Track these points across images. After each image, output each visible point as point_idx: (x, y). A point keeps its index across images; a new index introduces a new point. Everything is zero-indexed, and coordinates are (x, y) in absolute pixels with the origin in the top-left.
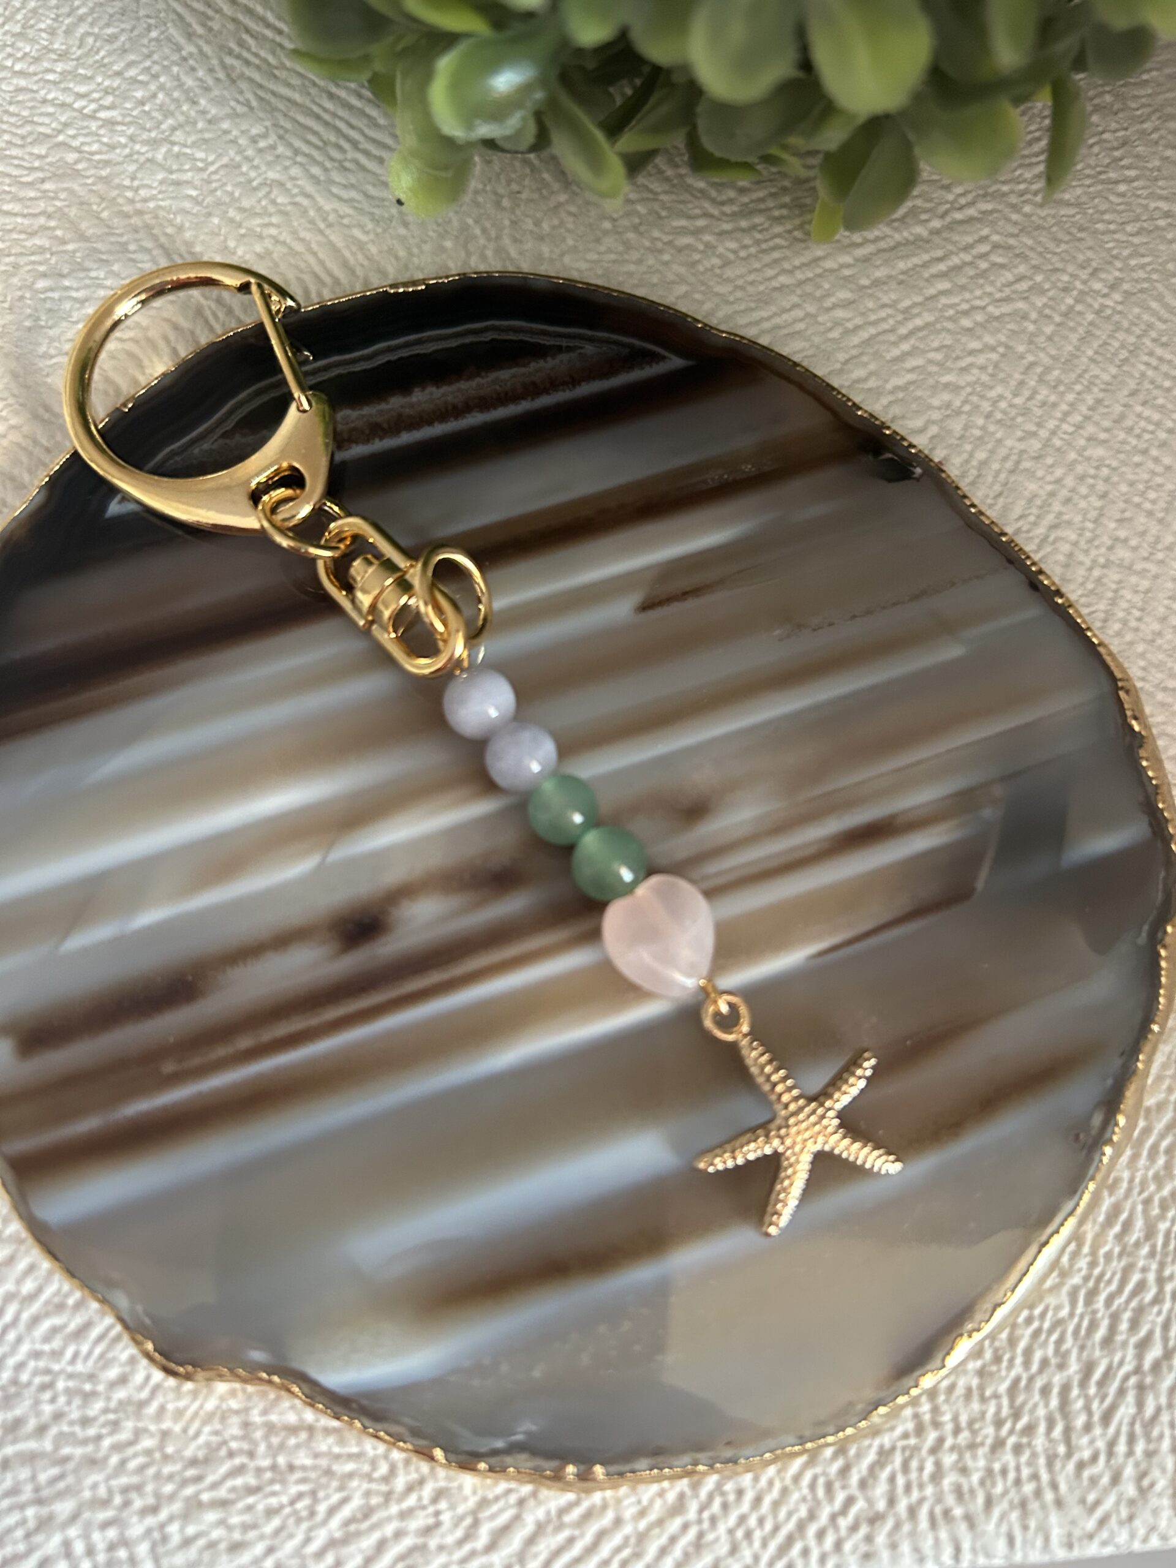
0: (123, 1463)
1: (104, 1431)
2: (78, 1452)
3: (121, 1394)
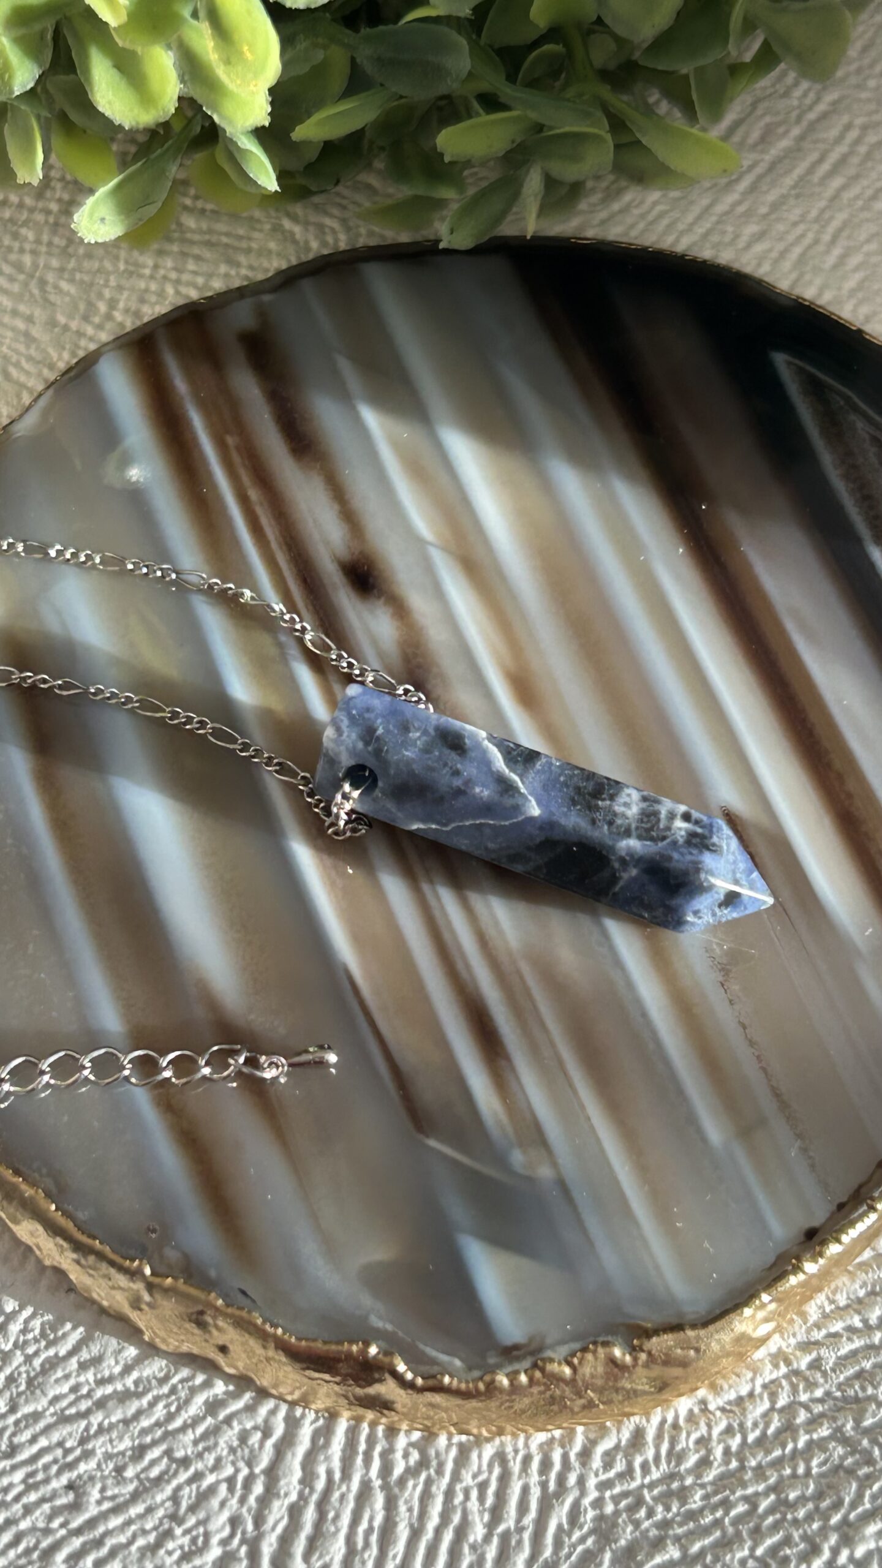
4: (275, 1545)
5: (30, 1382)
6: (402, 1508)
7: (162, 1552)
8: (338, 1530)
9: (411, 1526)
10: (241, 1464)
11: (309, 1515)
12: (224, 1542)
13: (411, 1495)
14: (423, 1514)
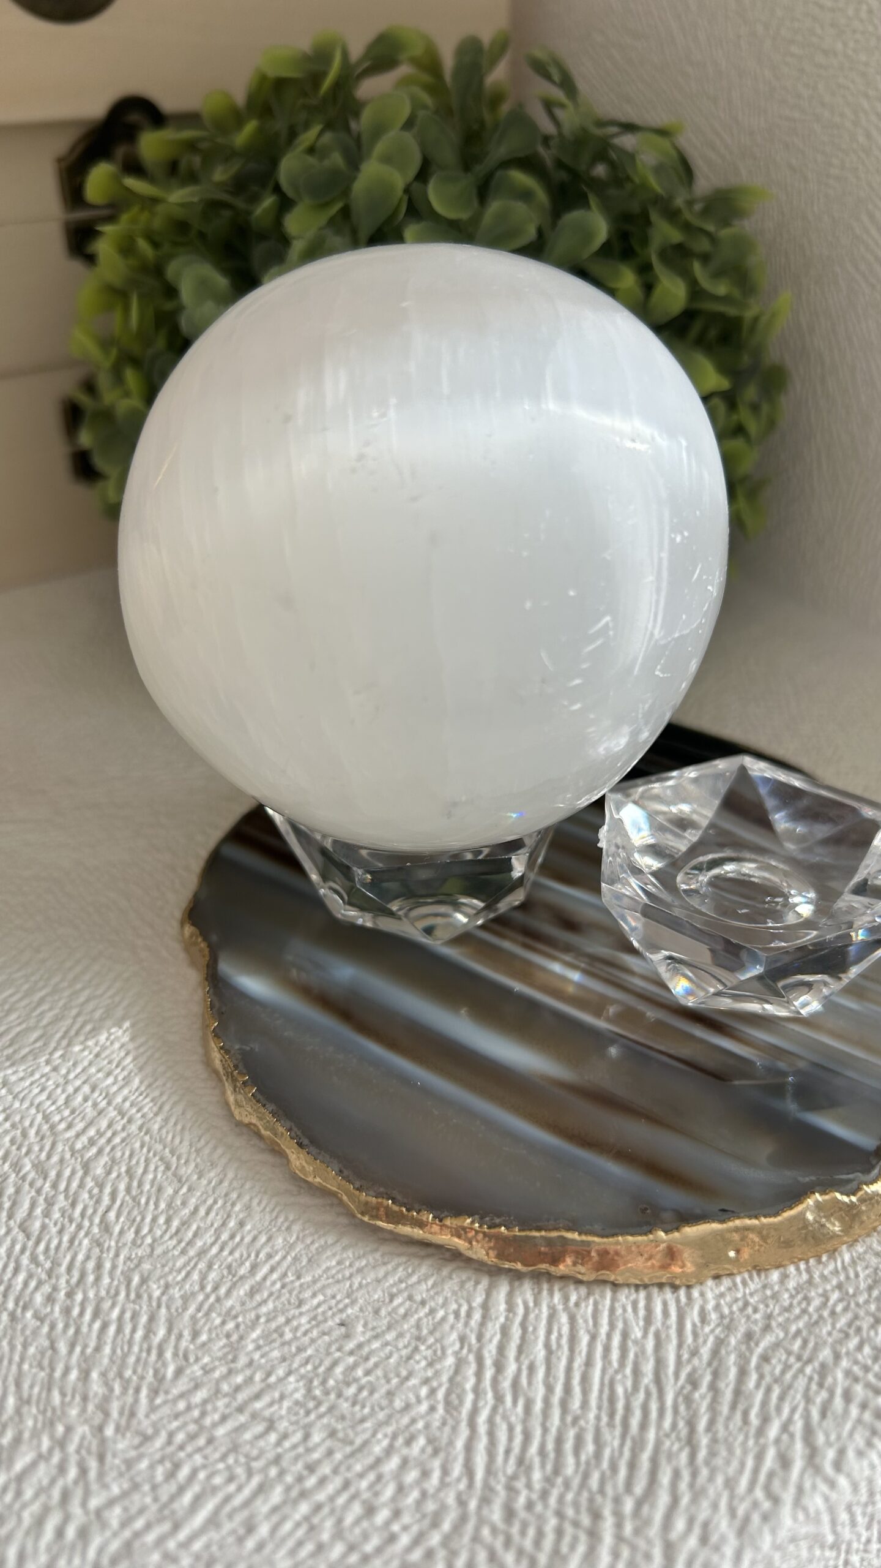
0: (833, 1313)
1: (804, 1305)
2: (801, 1324)
3: (791, 1284)
4: (494, 1352)
5: (310, 1260)
6: (581, 1321)
7: (412, 1361)
8: (537, 1338)
9: (588, 1332)
10: (462, 1301)
11: (516, 1332)
12: (456, 1353)
13: (585, 1312)
14: (596, 1324)
